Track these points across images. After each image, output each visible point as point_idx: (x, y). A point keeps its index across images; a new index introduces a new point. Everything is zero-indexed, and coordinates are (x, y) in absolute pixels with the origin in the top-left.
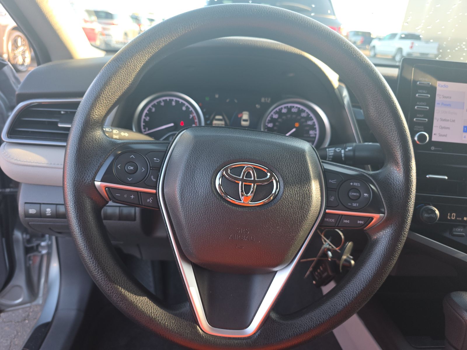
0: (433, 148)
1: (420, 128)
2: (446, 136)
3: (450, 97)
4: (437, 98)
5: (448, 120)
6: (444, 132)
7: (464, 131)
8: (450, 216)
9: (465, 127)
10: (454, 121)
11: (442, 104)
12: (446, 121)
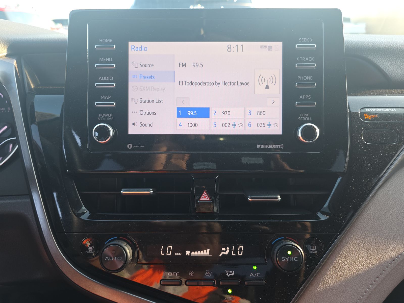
0: (130, 146)
1: (107, 117)
2: (151, 125)
3: (152, 65)
4: (131, 69)
5: (152, 101)
6: (147, 119)
7: (178, 116)
8: (164, 251)
9: (178, 109)
10: (161, 101)
11: (141, 76)
12: (149, 102)
